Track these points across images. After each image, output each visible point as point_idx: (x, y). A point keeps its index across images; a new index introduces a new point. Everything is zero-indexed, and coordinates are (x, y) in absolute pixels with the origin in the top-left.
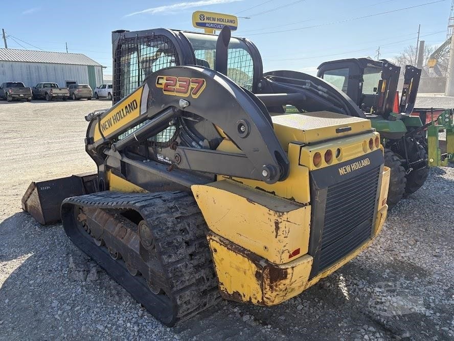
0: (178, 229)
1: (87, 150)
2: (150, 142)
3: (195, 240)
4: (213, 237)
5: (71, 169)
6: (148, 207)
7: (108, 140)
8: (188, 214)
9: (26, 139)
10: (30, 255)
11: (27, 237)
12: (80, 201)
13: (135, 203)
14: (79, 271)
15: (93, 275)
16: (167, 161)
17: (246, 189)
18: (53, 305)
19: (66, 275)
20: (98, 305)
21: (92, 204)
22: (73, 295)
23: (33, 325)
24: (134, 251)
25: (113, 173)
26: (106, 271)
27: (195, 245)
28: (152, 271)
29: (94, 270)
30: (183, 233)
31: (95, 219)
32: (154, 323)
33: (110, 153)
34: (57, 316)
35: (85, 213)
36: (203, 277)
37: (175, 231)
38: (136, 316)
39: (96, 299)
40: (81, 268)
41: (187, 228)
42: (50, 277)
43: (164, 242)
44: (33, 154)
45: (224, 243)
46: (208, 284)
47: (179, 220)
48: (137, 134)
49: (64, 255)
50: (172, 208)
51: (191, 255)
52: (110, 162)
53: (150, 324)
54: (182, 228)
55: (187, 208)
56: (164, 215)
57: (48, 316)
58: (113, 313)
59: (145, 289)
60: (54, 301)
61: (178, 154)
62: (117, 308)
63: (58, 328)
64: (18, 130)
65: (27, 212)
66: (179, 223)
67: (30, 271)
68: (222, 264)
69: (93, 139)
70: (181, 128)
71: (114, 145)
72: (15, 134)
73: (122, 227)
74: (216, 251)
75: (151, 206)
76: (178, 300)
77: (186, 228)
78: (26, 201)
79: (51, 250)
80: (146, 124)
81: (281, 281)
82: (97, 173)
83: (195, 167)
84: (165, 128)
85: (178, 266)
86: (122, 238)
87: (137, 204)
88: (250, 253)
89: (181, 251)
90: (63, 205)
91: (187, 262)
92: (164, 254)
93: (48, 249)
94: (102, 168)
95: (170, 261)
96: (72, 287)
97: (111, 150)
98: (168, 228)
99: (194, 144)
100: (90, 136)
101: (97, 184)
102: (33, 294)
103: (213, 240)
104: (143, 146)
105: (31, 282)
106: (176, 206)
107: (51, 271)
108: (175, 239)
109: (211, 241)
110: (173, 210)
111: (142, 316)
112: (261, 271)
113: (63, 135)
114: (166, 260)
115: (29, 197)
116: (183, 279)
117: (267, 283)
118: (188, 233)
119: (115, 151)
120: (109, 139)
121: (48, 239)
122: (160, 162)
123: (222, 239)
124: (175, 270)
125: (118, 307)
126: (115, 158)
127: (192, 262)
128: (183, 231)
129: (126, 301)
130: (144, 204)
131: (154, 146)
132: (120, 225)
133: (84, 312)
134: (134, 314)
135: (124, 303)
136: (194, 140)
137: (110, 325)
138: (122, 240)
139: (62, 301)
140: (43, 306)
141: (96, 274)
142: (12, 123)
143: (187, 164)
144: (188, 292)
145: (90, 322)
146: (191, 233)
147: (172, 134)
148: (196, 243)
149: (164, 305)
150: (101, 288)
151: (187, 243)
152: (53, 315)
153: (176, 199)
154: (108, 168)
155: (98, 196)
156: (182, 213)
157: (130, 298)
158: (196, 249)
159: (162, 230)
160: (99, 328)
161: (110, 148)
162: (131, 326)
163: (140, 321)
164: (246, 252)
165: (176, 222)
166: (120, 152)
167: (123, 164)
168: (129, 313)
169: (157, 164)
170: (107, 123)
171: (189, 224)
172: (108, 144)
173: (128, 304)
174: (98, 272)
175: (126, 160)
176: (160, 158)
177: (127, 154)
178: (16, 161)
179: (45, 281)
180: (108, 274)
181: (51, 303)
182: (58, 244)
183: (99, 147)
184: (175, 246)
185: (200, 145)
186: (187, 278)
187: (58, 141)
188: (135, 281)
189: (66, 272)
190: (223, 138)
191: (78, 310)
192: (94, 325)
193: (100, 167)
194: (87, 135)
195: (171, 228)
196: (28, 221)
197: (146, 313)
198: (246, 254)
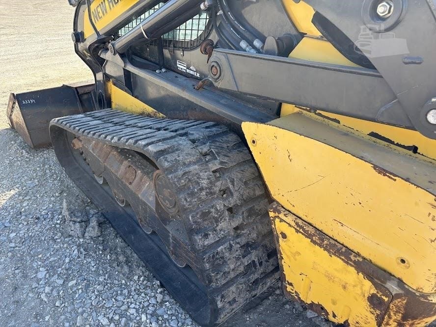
0: (217, 189)
1: (77, 51)
2: (166, 41)
3: (241, 206)
4: (282, 216)
5: (70, 74)
6: (168, 153)
7: (104, 37)
8: (231, 165)
9: (24, 35)
10: (13, 192)
11: (11, 164)
12: (70, 126)
13: (148, 144)
14: (75, 222)
15: (93, 230)
16: (191, 72)
17: (347, 134)
18: (40, 276)
19: (58, 226)
20: (101, 279)
21: (85, 133)
22: (67, 260)
23: (9, 310)
24: (147, 205)
25: (114, 84)
26: (110, 222)
27: (243, 213)
28: (175, 239)
29: (94, 223)
30: (225, 196)
31: (93, 150)
32: (180, 315)
33: (107, 56)
34: (43, 296)
35: (81, 139)
36: (254, 261)
37: (212, 194)
38: (153, 301)
39: (98, 268)
40: (77, 217)
41: (231, 186)
42: (36, 229)
43: (197, 213)
44: (30, 54)
45: (304, 230)
46: (261, 270)
47: (218, 175)
48: (146, 26)
49: (57, 194)
50: (206, 155)
51: (236, 229)
52: (110, 70)
53: (174, 318)
54: (223, 188)
55: (229, 155)
56: (194, 168)
57: (31, 295)
58: (121, 294)
59: (164, 256)
60: (41, 269)
61: (216, 62)
62: (126, 285)
63: (44, 318)
64: (16, 25)
65: (14, 128)
66: (218, 179)
67: (12, 217)
68: (296, 260)
69: (82, 34)
70: (221, 15)
71: (113, 45)
72: (12, 30)
73: (129, 166)
74: (284, 236)
75: (173, 152)
76: (219, 303)
77: (228, 188)
78: (11, 115)
79: (41, 185)
80: (159, 8)
81: (424, 320)
82: (94, 82)
83: (246, 87)
84: (191, 17)
85: (219, 249)
86: (130, 183)
87: (150, 147)
88: (361, 260)
89: (222, 225)
90: (51, 127)
91: (232, 242)
92: (198, 231)
93: (37, 183)
94: (100, 76)
95: (206, 243)
96: (65, 245)
97: (109, 52)
98: (202, 189)
99: (243, 44)
100: (79, 31)
101: (95, 98)
102: (13, 256)
103: (282, 220)
104: (155, 48)
105: (13, 235)
106: (211, 151)
107: (38, 218)
108: (212, 207)
109: (277, 220)
110: (208, 158)
111: (163, 302)
112: (386, 299)
113: (63, 32)
114: (201, 243)
115: (12, 112)
116: (227, 269)
117: (394, 317)
118: (232, 194)
119: (114, 54)
120: (105, 34)
121: (38, 169)
122: (181, 73)
123: (300, 222)
124: (213, 256)
125: (128, 284)
126: (116, 64)
127: (238, 240)
128: (225, 191)
129: (139, 276)
130: (162, 148)
131: (172, 48)
132: (126, 163)
133: (80, 291)
134: (150, 297)
135: (136, 278)
136: (244, 38)
137: (117, 317)
138: (129, 186)
139: (51, 269)
140: (25, 276)
141: (97, 227)
142: (10, 17)
143: (232, 80)
144: (233, 288)
145: (89, 310)
146: (236, 195)
147: (202, 27)
148: (244, 209)
149: (193, 286)
150: (104, 250)
151: (230, 210)
152: (39, 294)
153: (212, 138)
154: (107, 77)
155: (95, 118)
156: (221, 163)
157: (144, 270)
158: (244, 220)
159: (192, 194)
160: (102, 321)
161: (107, 49)
162: (148, 321)
163: (159, 312)
164: (352, 257)
165: (213, 179)
166: (122, 56)
167: (127, 73)
168: (143, 295)
169: (176, 77)
170: (99, 9)
171: (233, 179)
172: (104, 43)
173: (141, 279)
174: (100, 224)
175: (131, 68)
176: (181, 67)
177: (132, 59)
178: (9, 62)
179: (30, 234)
180: (113, 227)
181: (36, 273)
182: (51, 177)
183: (93, 47)
184: (214, 218)
185: (254, 47)
186: (232, 266)
187: (57, 38)
188: (150, 242)
189: (59, 222)
190: (303, 35)
191: (73, 286)
192: (94, 314)
193: (97, 75)
194: (75, 29)
195: (206, 188)
196: (15, 141)
197: (167, 298)
198: (354, 262)
